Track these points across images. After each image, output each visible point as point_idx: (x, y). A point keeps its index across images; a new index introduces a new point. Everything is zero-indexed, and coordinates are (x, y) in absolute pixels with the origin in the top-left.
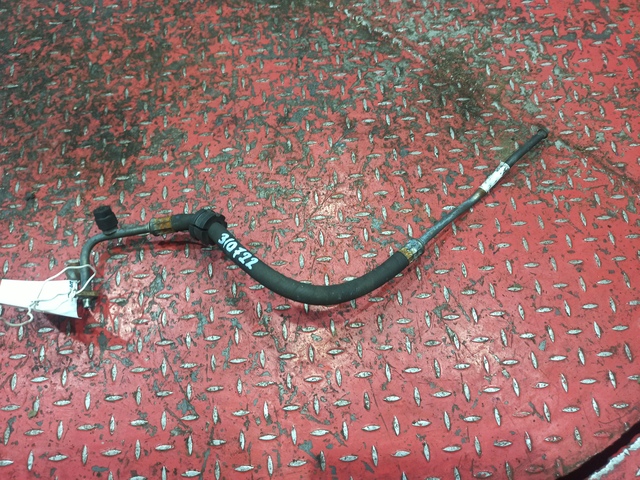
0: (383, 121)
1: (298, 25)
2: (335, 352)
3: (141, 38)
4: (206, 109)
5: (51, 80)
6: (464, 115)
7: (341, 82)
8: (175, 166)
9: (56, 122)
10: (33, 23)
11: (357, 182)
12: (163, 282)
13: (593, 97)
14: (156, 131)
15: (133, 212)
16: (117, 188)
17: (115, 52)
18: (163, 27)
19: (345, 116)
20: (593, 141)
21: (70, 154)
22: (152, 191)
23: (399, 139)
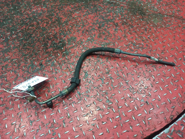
0: (124, 21)
1: (92, 5)
2: (139, 76)
3: (52, 18)
4: (78, 30)
5: (32, 34)
6: (142, 15)
7: (109, 15)
8: (77, 46)
9: (39, 44)
10: (21, 21)
11: (125, 36)
12: (88, 74)
13: (168, 4)
14: (68, 39)
15: (71, 60)
16: (64, 55)
17: (47, 23)
18: (57, 14)
19: (114, 22)
20: (173, 13)
21: (46, 51)
22: (74, 53)
23: (130, 24)
